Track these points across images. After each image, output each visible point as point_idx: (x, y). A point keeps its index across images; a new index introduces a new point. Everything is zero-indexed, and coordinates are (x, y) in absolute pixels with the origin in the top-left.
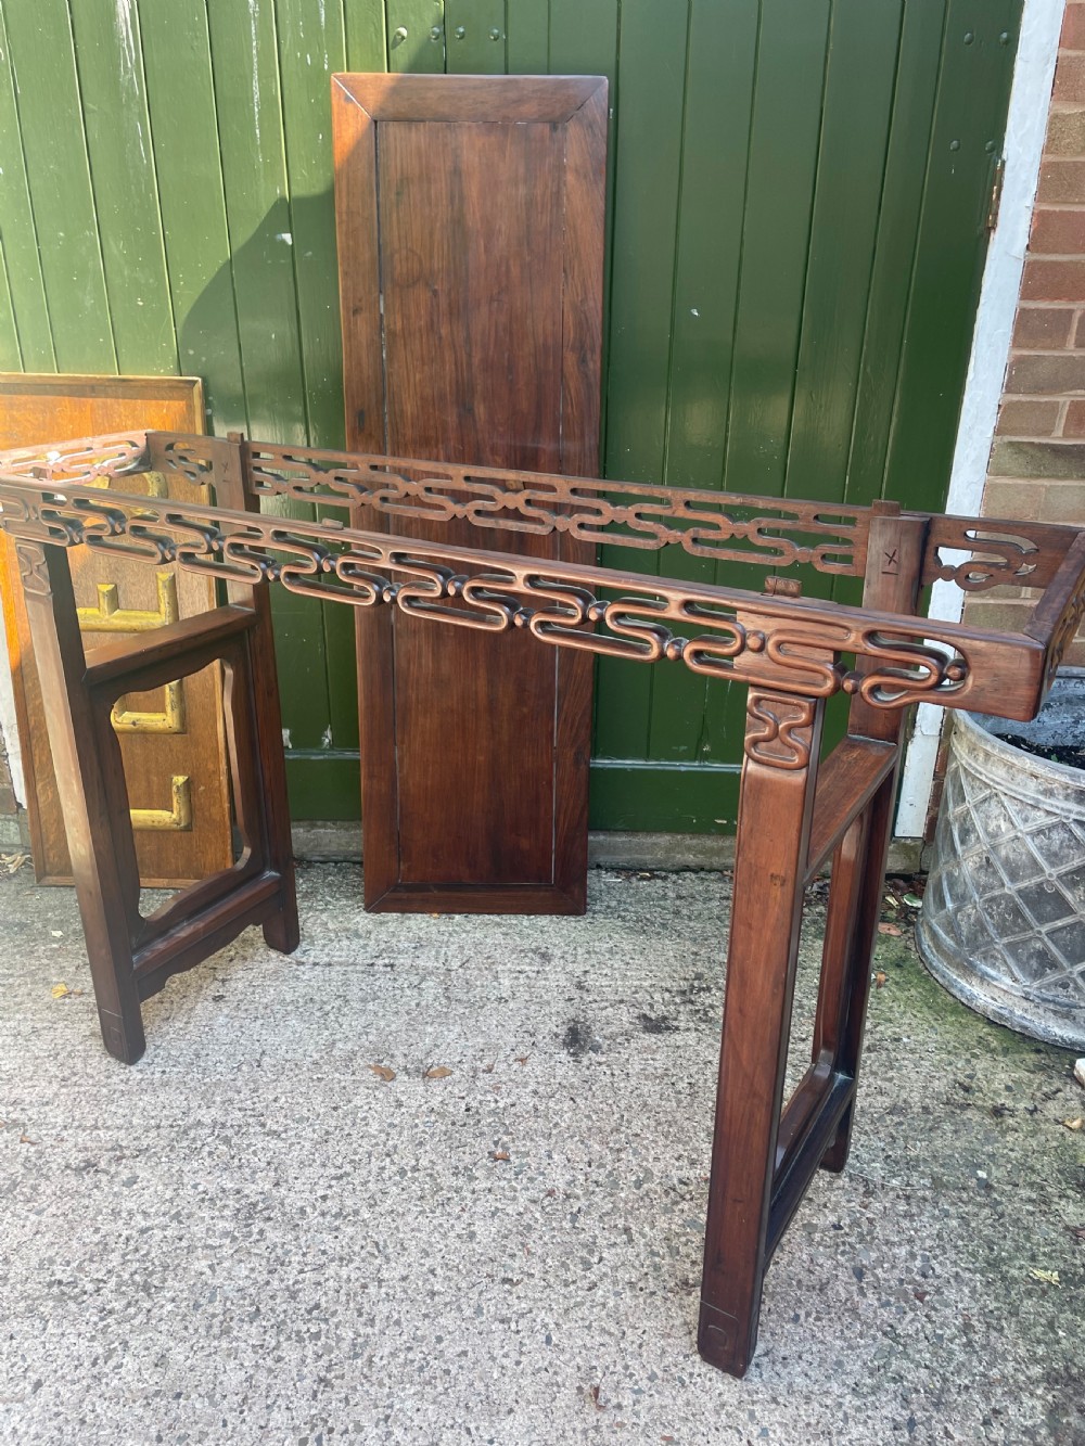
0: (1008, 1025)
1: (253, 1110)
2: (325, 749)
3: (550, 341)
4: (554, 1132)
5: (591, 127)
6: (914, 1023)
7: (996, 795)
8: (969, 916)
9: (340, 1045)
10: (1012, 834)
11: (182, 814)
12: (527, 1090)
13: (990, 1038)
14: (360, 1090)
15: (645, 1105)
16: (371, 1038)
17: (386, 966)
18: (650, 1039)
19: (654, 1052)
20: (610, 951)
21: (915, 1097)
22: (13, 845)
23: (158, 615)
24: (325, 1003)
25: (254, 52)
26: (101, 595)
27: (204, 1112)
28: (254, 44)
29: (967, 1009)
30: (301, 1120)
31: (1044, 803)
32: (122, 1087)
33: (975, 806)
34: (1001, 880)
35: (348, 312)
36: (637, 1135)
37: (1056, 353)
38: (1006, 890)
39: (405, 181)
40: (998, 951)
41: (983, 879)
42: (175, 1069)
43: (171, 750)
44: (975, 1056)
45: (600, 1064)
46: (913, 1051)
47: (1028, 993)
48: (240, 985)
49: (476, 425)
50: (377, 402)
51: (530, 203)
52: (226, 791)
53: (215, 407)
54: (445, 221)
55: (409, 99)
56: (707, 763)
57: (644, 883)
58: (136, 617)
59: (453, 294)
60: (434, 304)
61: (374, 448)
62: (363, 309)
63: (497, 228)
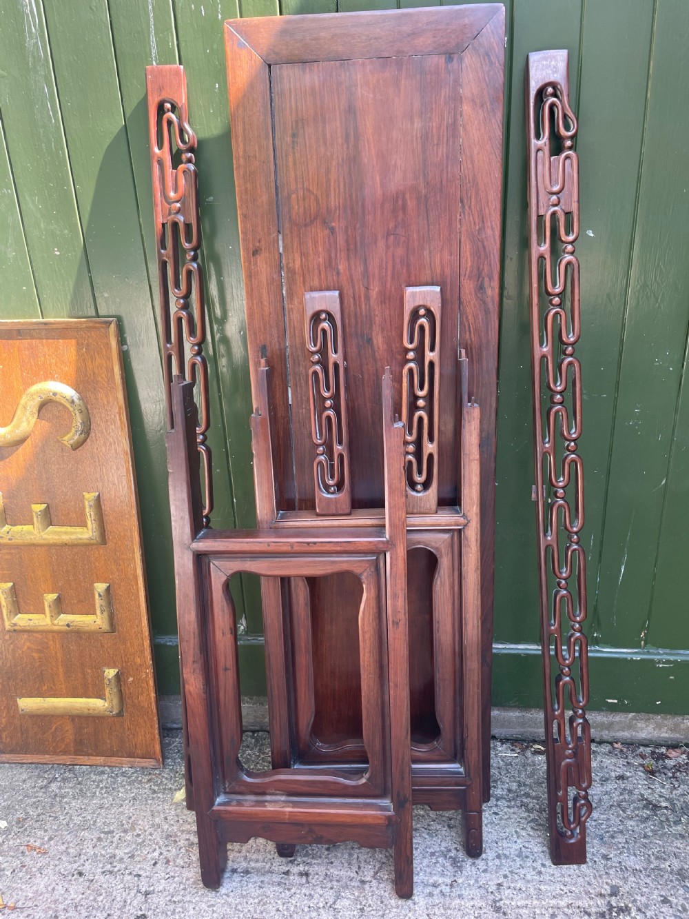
2: (241, 635)
3: (448, 271)
5: (487, 55)
11: (116, 701)
17: (301, 874)
23: (85, 530)
25: (150, 7)
26: (34, 514)
35: (248, 254)
39: (300, 122)
43: (102, 646)
49: (374, 354)
50: (279, 337)
51: (426, 136)
52: (151, 683)
53: (129, 343)
54: (340, 159)
55: (302, 40)
56: (597, 648)
57: (540, 758)
58: (66, 533)
59: (350, 230)
60: (332, 240)
61: (277, 381)
62: (263, 249)
63: (393, 163)
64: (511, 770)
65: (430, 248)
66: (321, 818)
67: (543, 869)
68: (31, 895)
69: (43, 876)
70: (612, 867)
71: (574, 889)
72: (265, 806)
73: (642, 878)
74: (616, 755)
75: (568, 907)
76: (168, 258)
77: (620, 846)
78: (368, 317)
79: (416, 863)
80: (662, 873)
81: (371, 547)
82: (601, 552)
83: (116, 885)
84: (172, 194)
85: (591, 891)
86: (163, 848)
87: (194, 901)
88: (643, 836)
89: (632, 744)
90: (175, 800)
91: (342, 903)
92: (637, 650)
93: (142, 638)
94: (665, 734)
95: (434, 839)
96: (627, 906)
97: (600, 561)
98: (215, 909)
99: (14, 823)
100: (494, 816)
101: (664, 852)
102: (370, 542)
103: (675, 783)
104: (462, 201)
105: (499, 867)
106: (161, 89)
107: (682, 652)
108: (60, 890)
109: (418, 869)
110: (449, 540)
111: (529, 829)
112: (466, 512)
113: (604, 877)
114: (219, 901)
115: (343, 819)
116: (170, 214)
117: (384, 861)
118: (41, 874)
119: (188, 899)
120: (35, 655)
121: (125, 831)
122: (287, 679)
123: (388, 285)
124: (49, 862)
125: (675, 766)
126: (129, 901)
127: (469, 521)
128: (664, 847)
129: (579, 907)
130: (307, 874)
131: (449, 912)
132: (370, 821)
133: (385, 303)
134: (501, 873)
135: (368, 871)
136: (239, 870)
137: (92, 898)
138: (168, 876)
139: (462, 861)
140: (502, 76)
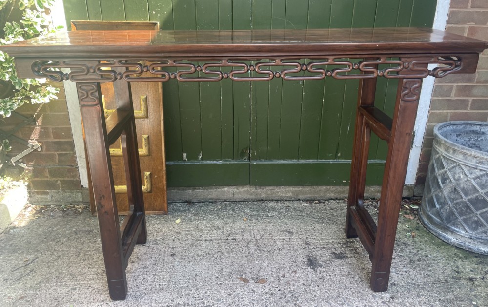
0: (464, 248)
1: (198, 297)
2: (199, 160)
4: (316, 298)
6: (431, 249)
7: (459, 165)
8: (446, 210)
9: (225, 270)
10: (466, 179)
11: (149, 186)
12: (300, 283)
13: (458, 253)
14: (238, 287)
15: (346, 286)
16: (235, 267)
17: (233, 239)
18: (339, 261)
19: (343, 266)
20: (313, 230)
21: (441, 277)
22: (79, 202)
23: (140, 112)
24: (214, 254)
27: (179, 299)
29: (447, 243)
30: (218, 300)
31: (479, 167)
32: (144, 291)
33: (449, 170)
34: (461, 196)
36: (346, 298)
37: (465, 10)
38: (463, 199)
40: (459, 222)
41: (453, 196)
42: (163, 283)
43: (144, 162)
44: (456, 260)
45: (324, 272)
46: (434, 260)
47: (472, 236)
48: (180, 250)
52: (165, 177)
56: (339, 160)
57: (317, 205)
64: (307, 208)
74: (346, 203)
82: (341, 121)
86: (175, 236)
90: (176, 223)
97: (341, 124)
126: (166, 251)
136: (208, 240)
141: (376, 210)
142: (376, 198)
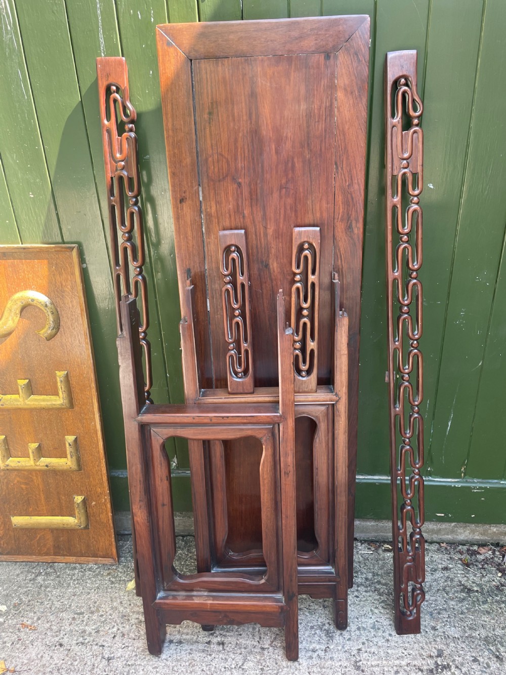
3: (325, 215)
5: (356, 54)
11: (83, 519)
17: (219, 644)
23: (58, 398)
25: (99, 12)
26: (19, 387)
28: (98, 6)
35: (176, 201)
39: (214, 104)
43: (72, 480)
49: (271, 276)
50: (200, 263)
51: (309, 115)
52: (109, 506)
53: (87, 262)
54: (245, 132)
55: (216, 41)
56: (430, 478)
57: (388, 555)
58: (44, 400)
59: (252, 185)
60: (239, 192)
61: (199, 294)
62: (187, 198)
63: (285, 135)
64: (368, 563)
65: (312, 198)
66: (234, 608)
67: (390, 638)
68: (26, 661)
69: (34, 647)
70: (438, 636)
71: (411, 652)
72: (193, 600)
73: (460, 644)
74: (442, 552)
75: (407, 666)
76: (116, 204)
77: (444, 620)
78: (266, 248)
79: (300, 634)
80: (473, 640)
81: (269, 420)
82: (434, 412)
83: (86, 652)
84: (118, 155)
85: (423, 654)
86: (120, 625)
87: (143, 664)
88: (460, 612)
89: (454, 544)
90: (127, 589)
91: (248, 665)
92: (458, 480)
93: (101, 475)
94: (477, 537)
95: (313, 616)
96: (448, 665)
97: (433, 419)
98: (158, 670)
99: (11, 607)
100: (355, 598)
101: (475, 625)
102: (268, 417)
103: (483, 572)
104: (336, 164)
105: (359, 637)
106: (108, 75)
107: (490, 481)
108: (47, 657)
109: (302, 639)
110: (325, 411)
111: (380, 608)
112: (337, 392)
113: (433, 643)
114: (160, 664)
115: (249, 609)
116: (117, 170)
117: (278, 633)
118: (33, 645)
119: (139, 663)
120: (23, 486)
121: (92, 613)
122: (208, 509)
123: (281, 226)
124: (38, 636)
125: (483, 560)
126: (96, 665)
127: (340, 398)
128: (475, 621)
129: (415, 666)
130: (223, 644)
131: (324, 670)
132: (268, 609)
133: (279, 238)
134: (361, 641)
135: (267, 640)
136: (174, 641)
137: (69, 663)
138: (123, 646)
139: (333, 632)
140: (367, 70)
141: (500, 574)
142: (501, 543)
